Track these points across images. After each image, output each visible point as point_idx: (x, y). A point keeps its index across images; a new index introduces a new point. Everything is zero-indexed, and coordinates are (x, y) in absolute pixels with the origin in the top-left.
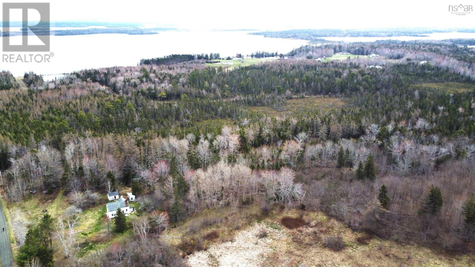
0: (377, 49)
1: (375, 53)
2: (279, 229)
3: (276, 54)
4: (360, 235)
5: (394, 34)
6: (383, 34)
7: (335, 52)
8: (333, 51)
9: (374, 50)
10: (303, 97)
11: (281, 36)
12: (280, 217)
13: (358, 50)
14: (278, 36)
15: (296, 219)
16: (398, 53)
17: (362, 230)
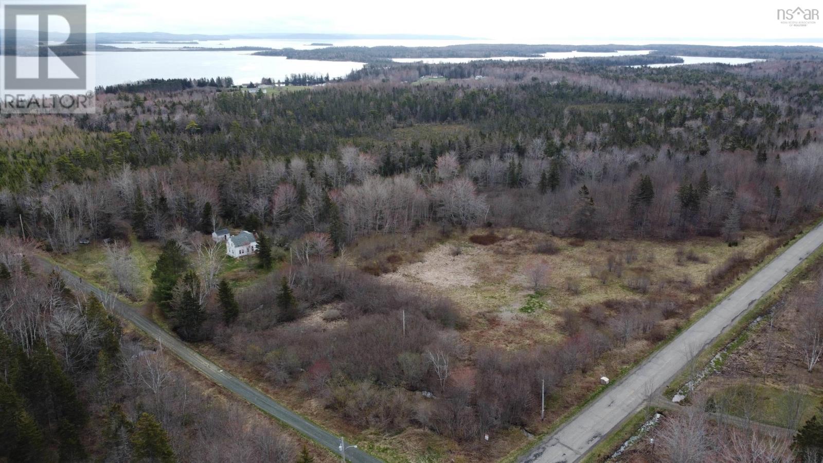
0: (483, 69)
1: (480, 75)
2: (474, 247)
3: (327, 78)
4: (569, 241)
5: (492, 53)
6: (477, 53)
7: (421, 75)
8: (417, 73)
9: (479, 70)
10: (411, 125)
11: (316, 56)
12: (467, 238)
13: (455, 70)
14: (311, 56)
15: (488, 236)
16: (516, 72)
17: (571, 236)
